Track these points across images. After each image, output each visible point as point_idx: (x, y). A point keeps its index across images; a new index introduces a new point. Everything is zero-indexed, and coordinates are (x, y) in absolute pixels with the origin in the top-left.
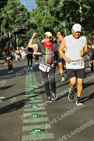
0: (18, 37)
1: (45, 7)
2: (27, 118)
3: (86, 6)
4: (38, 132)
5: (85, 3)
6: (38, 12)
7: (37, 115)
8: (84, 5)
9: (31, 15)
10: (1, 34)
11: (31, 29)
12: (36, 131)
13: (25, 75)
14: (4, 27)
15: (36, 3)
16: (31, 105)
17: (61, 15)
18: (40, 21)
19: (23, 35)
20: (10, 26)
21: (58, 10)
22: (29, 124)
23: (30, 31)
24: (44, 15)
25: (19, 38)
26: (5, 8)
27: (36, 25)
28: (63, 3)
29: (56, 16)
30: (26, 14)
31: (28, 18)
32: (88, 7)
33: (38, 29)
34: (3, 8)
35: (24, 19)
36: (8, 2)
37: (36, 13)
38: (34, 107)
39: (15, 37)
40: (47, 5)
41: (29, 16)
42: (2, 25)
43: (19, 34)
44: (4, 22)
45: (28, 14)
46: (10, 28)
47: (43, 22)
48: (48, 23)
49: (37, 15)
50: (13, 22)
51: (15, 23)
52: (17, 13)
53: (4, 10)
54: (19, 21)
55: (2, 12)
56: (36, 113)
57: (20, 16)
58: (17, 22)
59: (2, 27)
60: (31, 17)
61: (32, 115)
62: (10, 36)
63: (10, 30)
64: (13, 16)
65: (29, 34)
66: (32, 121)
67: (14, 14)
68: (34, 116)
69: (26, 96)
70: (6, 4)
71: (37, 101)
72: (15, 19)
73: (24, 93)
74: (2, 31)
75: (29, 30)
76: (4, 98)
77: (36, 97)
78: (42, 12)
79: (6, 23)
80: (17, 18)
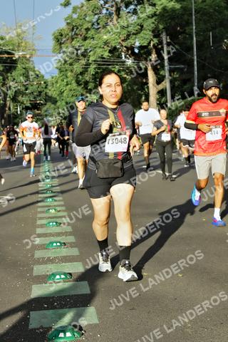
1: (69, 74)
2: (42, 226)
3: (125, 76)
4: (57, 246)
5: (123, 70)
6: (59, 81)
7: (56, 223)
8: (122, 73)
9: (49, 84)
10: (7, 109)
11: (49, 104)
12: (55, 244)
13: (40, 167)
14: (11, 99)
15: (57, 68)
16: (47, 208)
17: (91, 86)
18: (62, 93)
19: (37, 112)
20: (20, 98)
21: (87, 79)
22: (45, 235)
23: (47, 106)
24: (67, 85)
26: (13, 74)
27: (56, 98)
28: (95, 69)
29: (84, 86)
30: (42, 82)
31: (46, 88)
32: (127, 77)
33: (58, 104)
34: (11, 73)
35: (39, 90)
37: (57, 82)
38: (52, 211)
40: (72, 71)
41: (47, 85)
42: (8, 96)
44: (11, 92)
45: (45, 83)
46: (19, 102)
47: (65, 94)
48: (73, 95)
49: (58, 85)
50: (23, 94)
51: (26, 94)
53: (12, 76)
54: (32, 92)
55: (9, 78)
56: (55, 220)
57: (34, 85)
58: (30, 94)
59: (8, 99)
60: (50, 88)
61: (49, 223)
62: (19, 113)
63: (19, 104)
65: (46, 111)
66: (49, 232)
68: (51, 224)
69: (40, 195)
70: (15, 68)
71: (56, 203)
72: (26, 89)
73: (37, 193)
74: (8, 105)
75: (46, 104)
77: (55, 198)
78: (65, 80)
79: (13, 94)
80: (30, 87)
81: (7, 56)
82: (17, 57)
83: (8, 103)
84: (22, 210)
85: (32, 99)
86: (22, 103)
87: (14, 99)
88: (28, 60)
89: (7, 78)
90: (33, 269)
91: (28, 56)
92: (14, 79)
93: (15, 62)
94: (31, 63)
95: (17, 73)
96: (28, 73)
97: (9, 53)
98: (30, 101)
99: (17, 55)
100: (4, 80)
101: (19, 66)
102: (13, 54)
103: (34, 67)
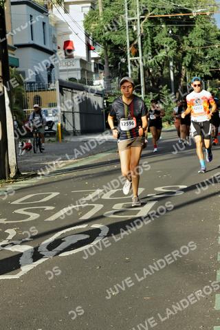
0: (210, 85)
10: (182, 79)
14: (187, 67)
20: (198, 66)
25: (212, 87)
26: (190, 36)
34: (187, 36)
36: (196, 25)
39: (206, 85)
42: (183, 64)
43: (212, 80)
44: (187, 59)
46: (197, 70)
50: (202, 60)
51: (205, 61)
52: (211, 44)
53: (188, 39)
54: (213, 58)
55: (185, 42)
57: (214, 48)
58: (210, 59)
59: (183, 67)
63: (197, 73)
64: (203, 50)
67: (205, 45)
70: (192, 28)
72: (206, 54)
74: (184, 75)
76: (186, 187)
79: (190, 60)
80: (210, 52)
81: (182, 15)
82: (195, 15)
83: (183, 72)
84: (201, 202)
85: (212, 66)
86: (201, 71)
87: (191, 67)
88: (208, 18)
89: (183, 42)
90: (216, 274)
91: (208, 13)
92: (191, 43)
93: (192, 21)
94: (212, 21)
95: (195, 36)
96: (209, 34)
97: (184, 11)
98: (210, 68)
99: (194, 13)
100: (179, 44)
101: (197, 27)
102: (190, 12)
103: (215, 27)
